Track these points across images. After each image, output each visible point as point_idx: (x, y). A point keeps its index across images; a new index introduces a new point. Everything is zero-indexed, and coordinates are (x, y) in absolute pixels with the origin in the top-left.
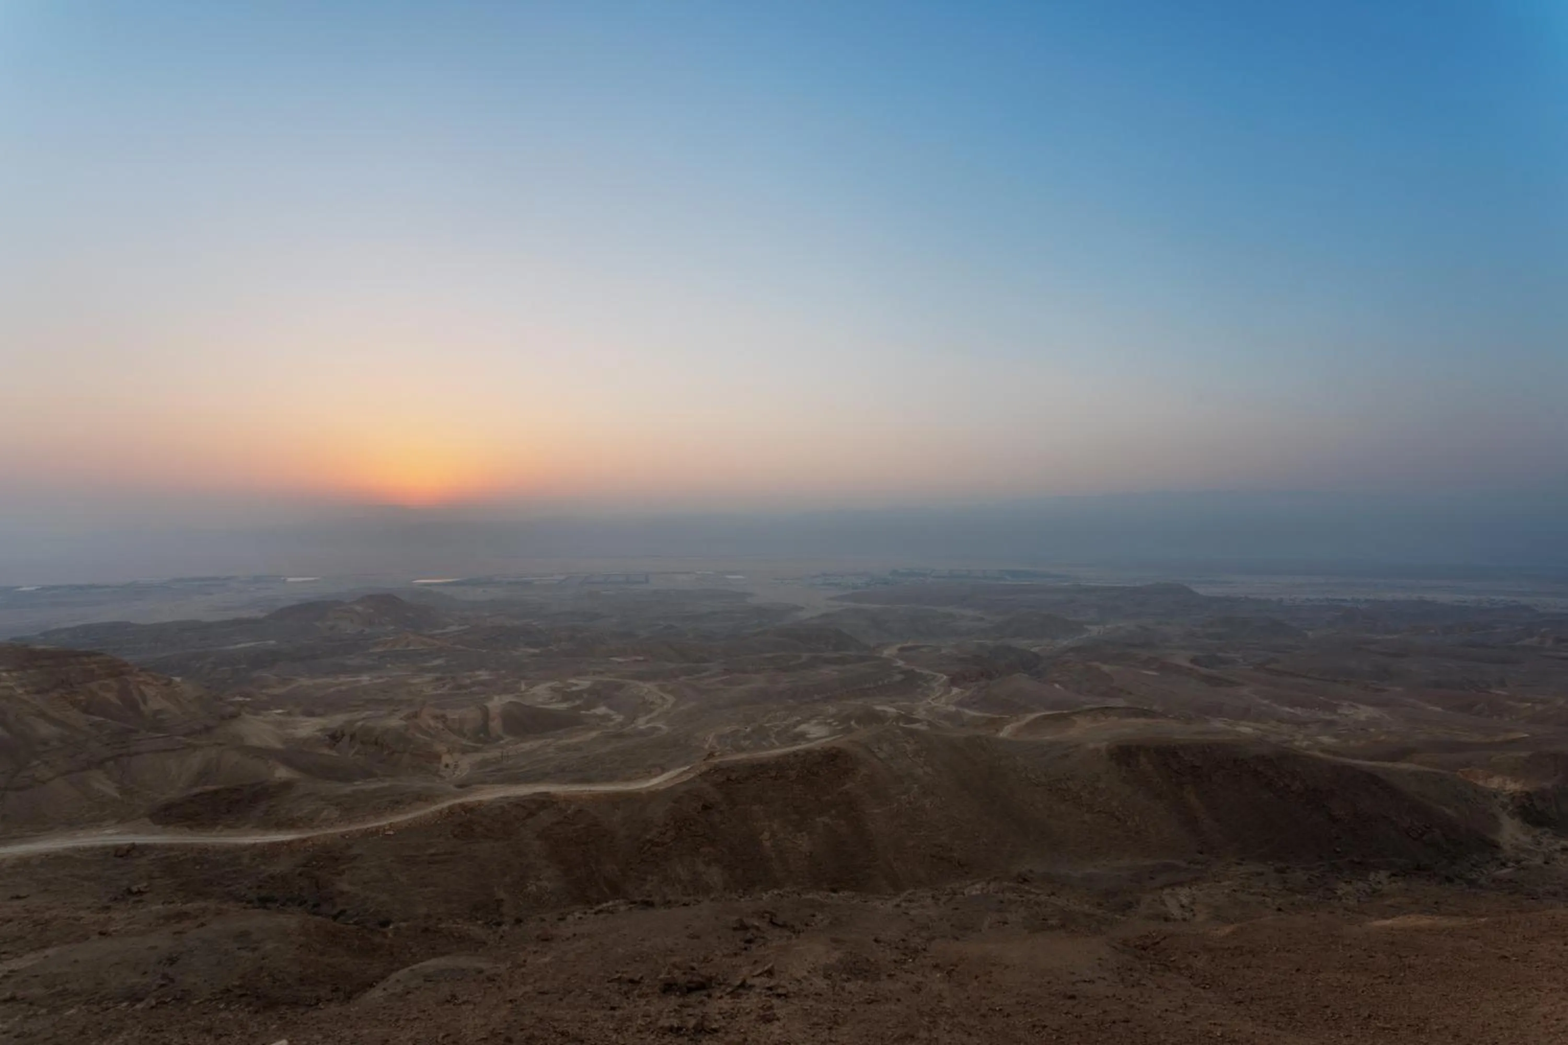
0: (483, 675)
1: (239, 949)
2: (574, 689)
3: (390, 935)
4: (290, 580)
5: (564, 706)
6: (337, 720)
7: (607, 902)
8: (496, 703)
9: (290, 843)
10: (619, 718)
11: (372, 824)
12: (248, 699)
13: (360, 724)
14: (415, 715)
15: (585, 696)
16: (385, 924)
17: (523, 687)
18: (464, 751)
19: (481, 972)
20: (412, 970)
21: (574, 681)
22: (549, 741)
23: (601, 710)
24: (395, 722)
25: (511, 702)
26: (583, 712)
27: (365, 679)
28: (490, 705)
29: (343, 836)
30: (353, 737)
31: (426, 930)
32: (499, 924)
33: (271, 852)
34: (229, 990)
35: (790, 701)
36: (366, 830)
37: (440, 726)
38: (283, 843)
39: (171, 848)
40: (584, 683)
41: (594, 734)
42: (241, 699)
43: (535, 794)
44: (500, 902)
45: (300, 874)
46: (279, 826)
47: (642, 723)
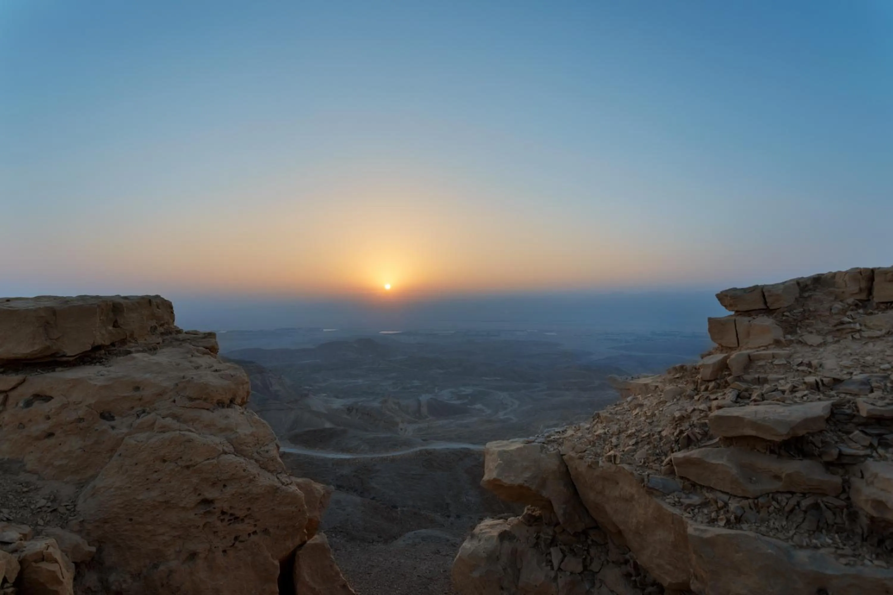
0: (416, 383)
1: (337, 508)
2: (464, 393)
3: (399, 513)
4: (325, 330)
5: (458, 402)
6: (350, 401)
7: (504, 513)
8: (424, 398)
9: (348, 460)
10: (489, 412)
11: (385, 455)
12: (311, 388)
13: (360, 404)
14: (385, 401)
15: (470, 397)
16: (395, 507)
17: (436, 391)
18: (410, 422)
19: (448, 540)
20: (415, 533)
21: (463, 389)
22: (452, 420)
23: (478, 406)
24: (376, 404)
25: (431, 398)
26: (469, 406)
27: (360, 381)
28: (421, 398)
29: (372, 459)
30: (357, 410)
31: (415, 514)
32: (449, 516)
33: (340, 463)
34: (336, 528)
35: (589, 409)
36: (382, 457)
37: (397, 407)
38: (345, 459)
39: (299, 455)
40: (469, 390)
41: (475, 419)
42: (308, 387)
43: (462, 448)
44: (448, 504)
45: (354, 476)
46: (343, 450)
47: (501, 415)
